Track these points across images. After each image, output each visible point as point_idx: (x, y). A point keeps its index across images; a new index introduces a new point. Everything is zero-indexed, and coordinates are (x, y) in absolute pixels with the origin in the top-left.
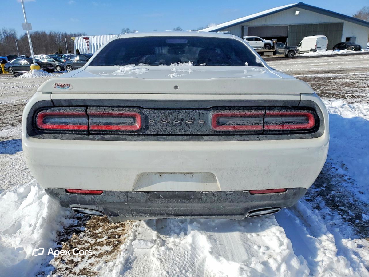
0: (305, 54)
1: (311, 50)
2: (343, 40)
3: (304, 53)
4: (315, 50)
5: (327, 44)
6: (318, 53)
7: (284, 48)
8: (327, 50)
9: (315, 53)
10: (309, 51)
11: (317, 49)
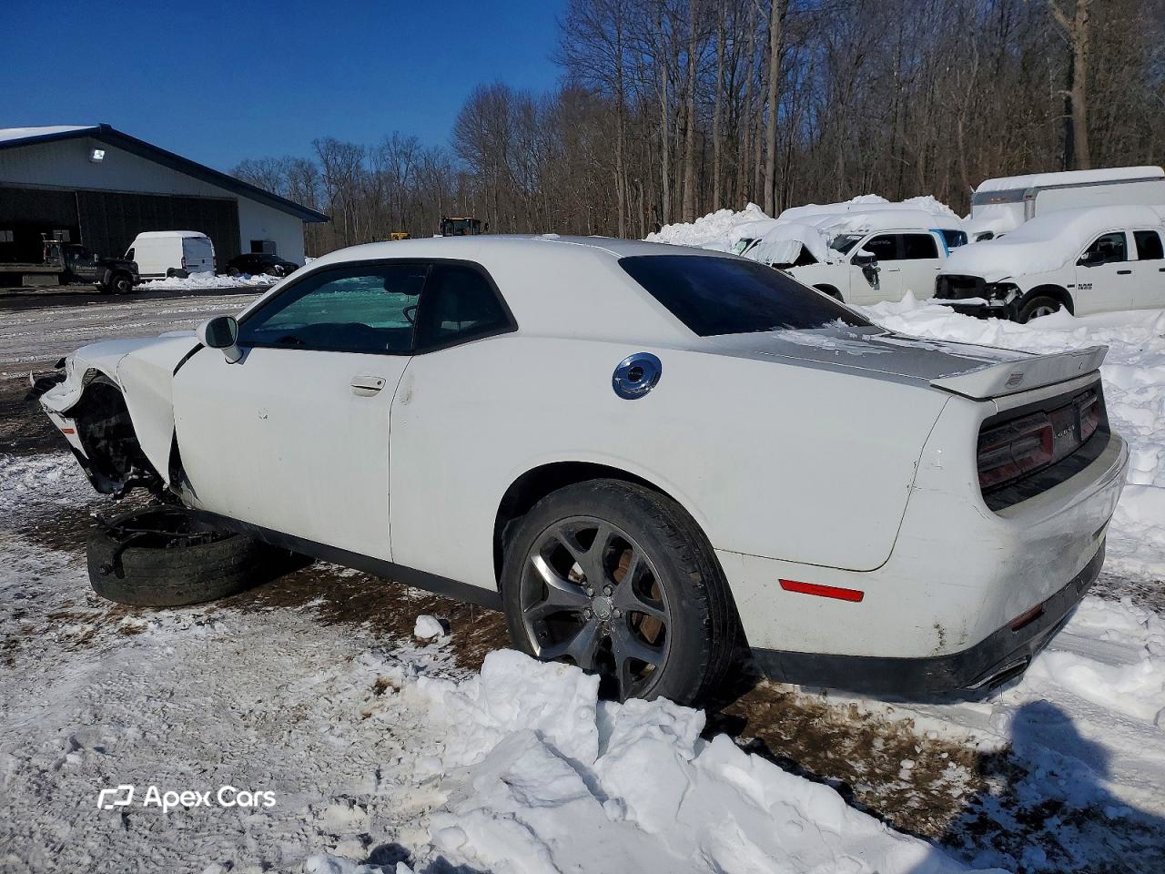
0: (154, 285)
1: (171, 273)
2: (246, 249)
3: (149, 281)
4: (183, 274)
5: (214, 258)
6: (193, 281)
7: (96, 265)
8: (216, 274)
9: (185, 280)
10: (163, 275)
11: (187, 270)
